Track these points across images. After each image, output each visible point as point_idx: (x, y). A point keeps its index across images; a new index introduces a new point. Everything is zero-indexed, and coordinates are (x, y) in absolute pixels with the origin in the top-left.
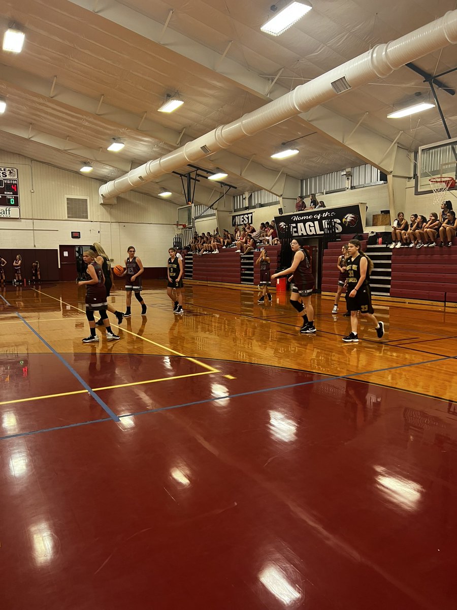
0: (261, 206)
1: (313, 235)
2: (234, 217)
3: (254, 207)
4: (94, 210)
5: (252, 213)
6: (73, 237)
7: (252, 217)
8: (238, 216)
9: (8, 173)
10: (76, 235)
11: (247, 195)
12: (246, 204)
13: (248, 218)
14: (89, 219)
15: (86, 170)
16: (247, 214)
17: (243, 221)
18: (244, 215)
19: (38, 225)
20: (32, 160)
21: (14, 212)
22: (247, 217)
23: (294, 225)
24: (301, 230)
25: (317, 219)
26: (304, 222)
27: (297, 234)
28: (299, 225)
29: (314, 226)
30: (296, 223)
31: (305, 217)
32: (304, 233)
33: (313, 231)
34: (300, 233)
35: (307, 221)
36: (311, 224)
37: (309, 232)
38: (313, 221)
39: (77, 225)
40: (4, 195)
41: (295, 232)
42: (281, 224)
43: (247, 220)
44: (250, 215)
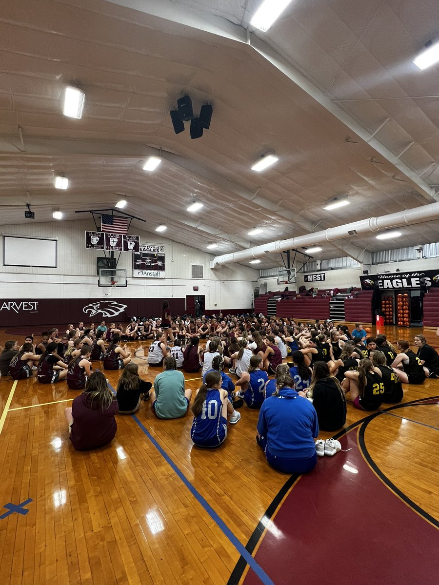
0: (332, 269)
1: (400, 288)
2: (306, 276)
3: (325, 270)
4: (207, 273)
5: (324, 274)
6: (194, 290)
7: (324, 276)
8: (310, 275)
9: (160, 249)
10: (196, 289)
11: (319, 262)
12: (318, 267)
13: (321, 277)
14: (204, 278)
15: (212, 247)
16: (320, 274)
17: (315, 279)
18: (316, 275)
19: (175, 282)
20: (174, 241)
21: (162, 274)
22: (319, 275)
24: (388, 285)
25: (405, 278)
26: (391, 280)
27: (382, 287)
28: (385, 282)
29: (402, 282)
30: (383, 280)
31: (392, 276)
32: (390, 286)
33: (400, 285)
34: (386, 287)
35: (394, 279)
36: (399, 281)
37: (395, 286)
38: (401, 278)
39: (197, 282)
40: (157, 263)
41: (381, 286)
42: (366, 280)
43: (320, 278)
44: (322, 275)
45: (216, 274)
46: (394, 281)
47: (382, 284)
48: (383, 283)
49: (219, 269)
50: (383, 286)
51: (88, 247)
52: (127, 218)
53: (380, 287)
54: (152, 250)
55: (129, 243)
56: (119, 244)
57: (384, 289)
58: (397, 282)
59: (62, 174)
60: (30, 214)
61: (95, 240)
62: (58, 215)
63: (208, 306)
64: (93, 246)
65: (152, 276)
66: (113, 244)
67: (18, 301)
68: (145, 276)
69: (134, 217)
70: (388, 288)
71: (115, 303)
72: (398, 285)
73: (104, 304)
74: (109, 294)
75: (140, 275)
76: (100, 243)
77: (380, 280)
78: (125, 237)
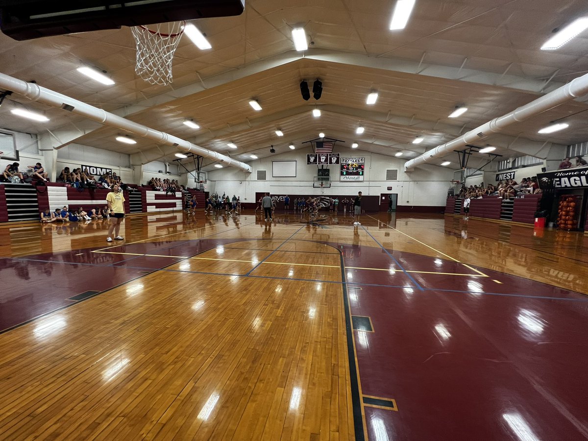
0: (524, 166)
1: (579, 186)
2: (498, 175)
3: (517, 168)
4: (401, 175)
5: (514, 172)
6: (388, 189)
7: (514, 175)
8: (501, 174)
9: (360, 160)
10: (390, 189)
11: (511, 160)
12: (510, 165)
13: (511, 175)
14: (397, 180)
15: (398, 154)
16: (510, 173)
17: (505, 178)
19: (372, 184)
20: (372, 153)
21: (361, 178)
22: (510, 174)
23: (558, 179)
24: (565, 183)
25: (584, 175)
26: (569, 177)
27: (560, 186)
28: (563, 179)
29: (581, 180)
30: (560, 177)
31: (570, 173)
32: (569, 185)
33: (579, 184)
34: (563, 185)
35: (572, 176)
36: (577, 178)
37: (574, 185)
38: (579, 176)
39: (391, 183)
40: (358, 170)
41: (558, 184)
42: (543, 179)
43: (510, 177)
44: (512, 174)
45: (410, 176)
46: (572, 179)
47: (559, 183)
48: (560, 181)
49: (413, 172)
50: (560, 184)
51: (308, 164)
52: (332, 142)
53: (557, 186)
54: (354, 161)
55: (332, 158)
56: (326, 160)
57: (561, 187)
58: (575, 180)
59: (280, 129)
60: (273, 151)
61: (312, 159)
62: (292, 147)
63: (400, 203)
64: (311, 163)
65: (354, 180)
66: (323, 160)
67: (279, 196)
68: (348, 180)
69: (337, 140)
70: (566, 186)
71: (328, 198)
72: (576, 183)
73: (322, 198)
74: (325, 193)
75: (345, 180)
76: (315, 160)
77: (557, 177)
78: (330, 155)
